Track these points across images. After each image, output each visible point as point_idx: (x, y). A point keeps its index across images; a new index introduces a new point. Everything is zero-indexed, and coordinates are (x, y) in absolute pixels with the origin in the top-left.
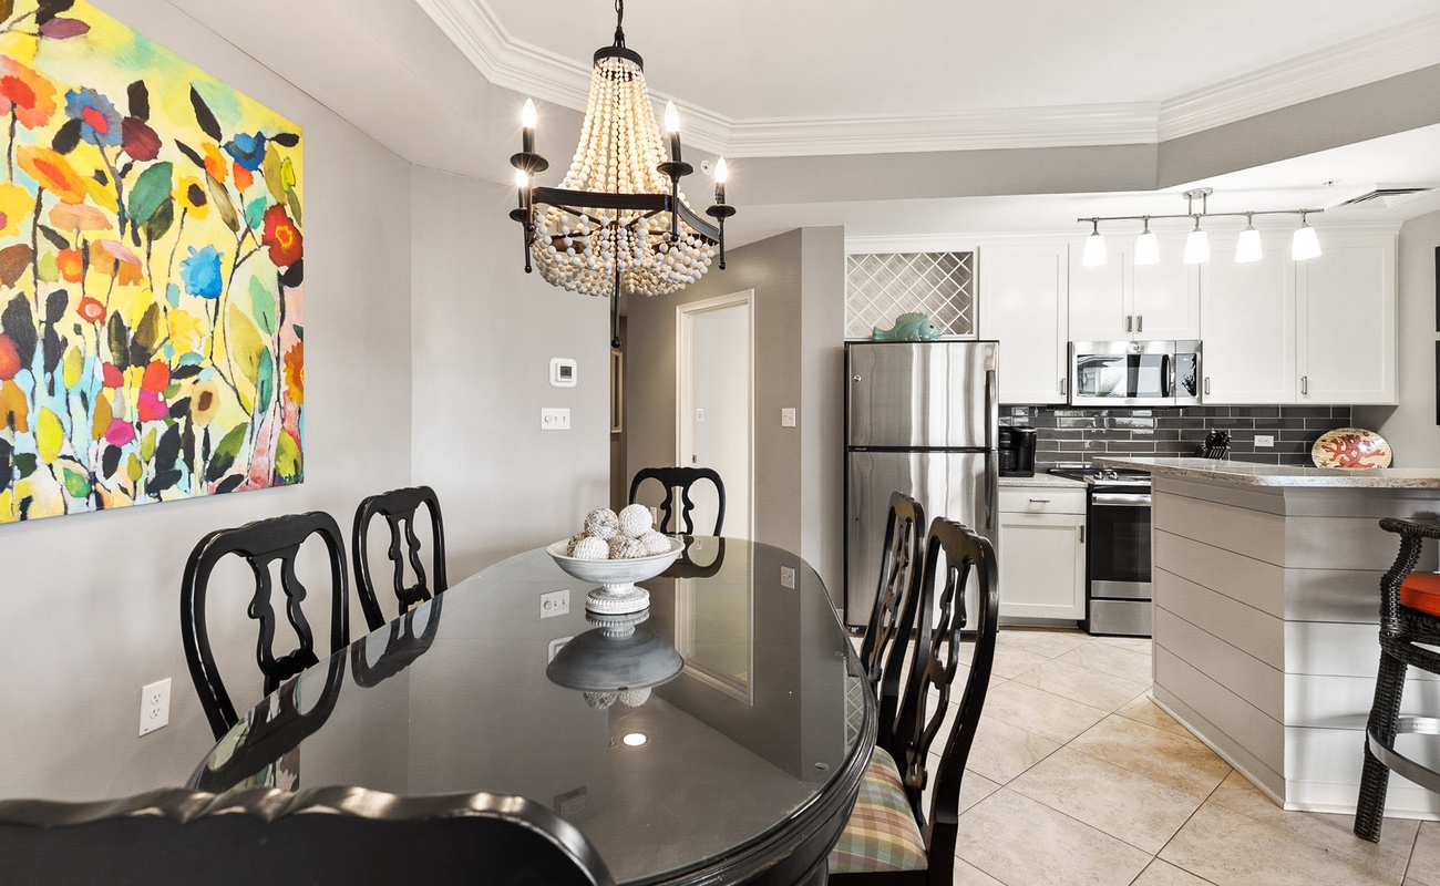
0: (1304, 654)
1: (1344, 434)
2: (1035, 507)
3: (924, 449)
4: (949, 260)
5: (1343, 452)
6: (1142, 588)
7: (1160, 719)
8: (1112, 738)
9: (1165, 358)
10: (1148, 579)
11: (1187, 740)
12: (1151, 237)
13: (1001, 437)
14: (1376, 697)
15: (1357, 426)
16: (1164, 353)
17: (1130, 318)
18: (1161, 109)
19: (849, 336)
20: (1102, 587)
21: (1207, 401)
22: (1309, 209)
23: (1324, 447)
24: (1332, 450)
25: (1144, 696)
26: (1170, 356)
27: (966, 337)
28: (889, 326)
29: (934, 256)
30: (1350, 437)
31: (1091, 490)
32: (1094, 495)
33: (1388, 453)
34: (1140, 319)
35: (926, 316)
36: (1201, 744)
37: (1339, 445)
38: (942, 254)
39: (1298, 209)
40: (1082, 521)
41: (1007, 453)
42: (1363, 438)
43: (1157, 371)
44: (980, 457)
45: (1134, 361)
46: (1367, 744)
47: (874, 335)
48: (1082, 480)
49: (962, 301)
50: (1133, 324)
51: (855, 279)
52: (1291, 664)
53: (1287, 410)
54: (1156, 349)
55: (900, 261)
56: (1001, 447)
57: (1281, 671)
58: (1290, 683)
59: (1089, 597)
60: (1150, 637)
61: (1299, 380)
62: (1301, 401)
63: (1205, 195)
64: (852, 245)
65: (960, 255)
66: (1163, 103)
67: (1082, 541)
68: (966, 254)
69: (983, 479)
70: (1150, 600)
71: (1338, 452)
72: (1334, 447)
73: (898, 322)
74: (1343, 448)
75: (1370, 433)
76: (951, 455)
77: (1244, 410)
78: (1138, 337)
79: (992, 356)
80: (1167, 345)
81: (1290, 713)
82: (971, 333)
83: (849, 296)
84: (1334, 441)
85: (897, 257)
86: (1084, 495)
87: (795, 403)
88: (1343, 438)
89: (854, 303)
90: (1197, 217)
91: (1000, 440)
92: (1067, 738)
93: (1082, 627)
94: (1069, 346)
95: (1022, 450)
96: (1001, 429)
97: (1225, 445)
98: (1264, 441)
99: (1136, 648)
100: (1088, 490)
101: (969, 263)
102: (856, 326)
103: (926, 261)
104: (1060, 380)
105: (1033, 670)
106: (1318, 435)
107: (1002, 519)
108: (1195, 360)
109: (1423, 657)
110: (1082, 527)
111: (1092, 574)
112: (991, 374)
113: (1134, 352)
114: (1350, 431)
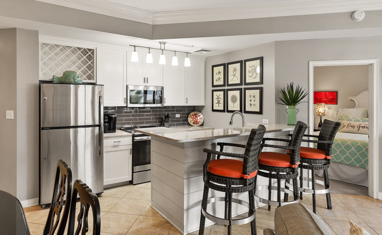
0: (189, 187)
1: (194, 113)
2: (116, 144)
3: (76, 127)
4: (85, 51)
5: (194, 118)
6: (148, 166)
7: (153, 213)
8: (140, 226)
9: (154, 92)
10: (150, 163)
11: (160, 219)
12: (150, 54)
13: (104, 119)
14: (203, 197)
15: (197, 111)
16: (154, 90)
17: (145, 78)
18: (153, 14)
19: (42, 78)
20: (137, 168)
21: (165, 105)
22: (188, 52)
23: (190, 117)
24: (192, 118)
25: (149, 205)
26: (155, 91)
27: (91, 81)
28: (60, 75)
29: (79, 49)
30: (196, 114)
31: (134, 136)
32: (134, 138)
33: (203, 118)
34: (147, 79)
35: (76, 73)
36: (164, 219)
37: (194, 116)
38: (82, 48)
39: (186, 52)
40: (131, 147)
41: (107, 124)
42: (198, 114)
43: (152, 95)
44: (97, 128)
45: (146, 92)
46: (201, 210)
47: (53, 78)
48: (130, 132)
49: (90, 67)
50: (146, 80)
51: (45, 53)
52: (185, 192)
53: (183, 107)
54: (151, 89)
55: (65, 48)
56: (105, 122)
57: (183, 194)
58: (185, 197)
59: (133, 172)
60: (150, 182)
61: (186, 99)
62: (186, 105)
63: (164, 44)
64: (42, 39)
65: (90, 50)
66: (154, 12)
67: (131, 154)
68: (92, 49)
69: (98, 136)
70: (150, 170)
71: (193, 118)
72: (193, 117)
73: (64, 74)
74: (194, 117)
75: (200, 113)
76: (87, 128)
77: (173, 107)
78: (147, 85)
79: (101, 91)
80: (155, 87)
81: (185, 207)
82: (94, 80)
83: (42, 60)
84: (193, 115)
85: (64, 47)
86: (131, 138)
87: (14, 108)
88: (194, 114)
89: (44, 63)
90: (163, 50)
91: (104, 120)
92: (126, 231)
93: (131, 183)
94: (127, 86)
95: (112, 123)
96: (105, 115)
97: (169, 118)
98: (178, 116)
99: (146, 187)
100: (133, 136)
101: (93, 53)
102: (45, 74)
103: (76, 50)
104: (124, 98)
105: (115, 205)
106: (189, 114)
107: (105, 150)
108: (161, 92)
109: (212, 186)
110: (131, 149)
111: (134, 165)
112: (101, 97)
113: (146, 89)
114: (196, 112)
